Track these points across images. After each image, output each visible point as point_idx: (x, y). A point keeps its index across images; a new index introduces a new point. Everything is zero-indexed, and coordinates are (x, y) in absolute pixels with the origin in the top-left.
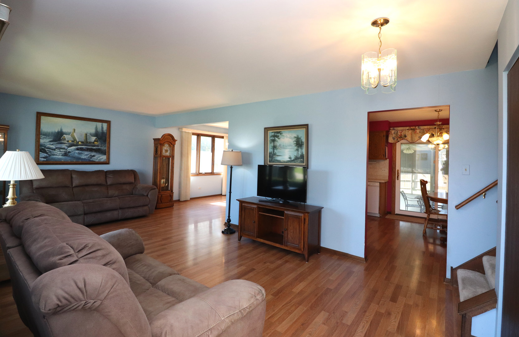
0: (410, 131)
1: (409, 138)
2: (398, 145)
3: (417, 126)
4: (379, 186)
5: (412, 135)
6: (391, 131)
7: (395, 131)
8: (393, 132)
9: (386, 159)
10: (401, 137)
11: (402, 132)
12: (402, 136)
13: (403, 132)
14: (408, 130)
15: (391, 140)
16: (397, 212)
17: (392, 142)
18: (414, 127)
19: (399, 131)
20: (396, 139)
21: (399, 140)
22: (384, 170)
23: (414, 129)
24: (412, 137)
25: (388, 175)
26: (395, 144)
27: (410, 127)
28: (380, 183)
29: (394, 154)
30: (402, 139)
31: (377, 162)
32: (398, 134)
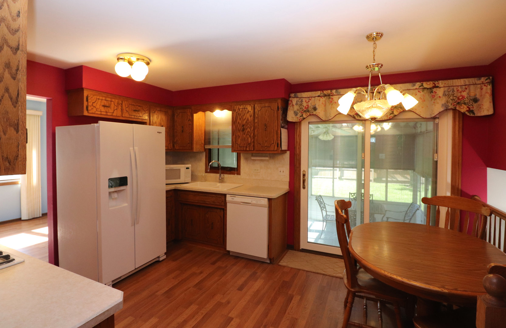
0: (323, 100)
1: (320, 112)
2: (304, 127)
3: (334, 89)
5: (325, 106)
6: (291, 99)
7: (298, 99)
8: (294, 101)
9: (284, 152)
10: (308, 111)
11: (309, 101)
12: (310, 109)
13: (311, 101)
14: (319, 96)
15: (291, 117)
16: (303, 246)
17: (293, 121)
18: (329, 91)
19: (304, 100)
20: (300, 114)
21: (304, 116)
22: (282, 171)
23: (329, 95)
24: (325, 111)
25: (288, 180)
26: (298, 123)
27: (323, 92)
28: (270, 200)
29: (298, 142)
30: (310, 114)
31: (270, 157)
32: (303, 105)
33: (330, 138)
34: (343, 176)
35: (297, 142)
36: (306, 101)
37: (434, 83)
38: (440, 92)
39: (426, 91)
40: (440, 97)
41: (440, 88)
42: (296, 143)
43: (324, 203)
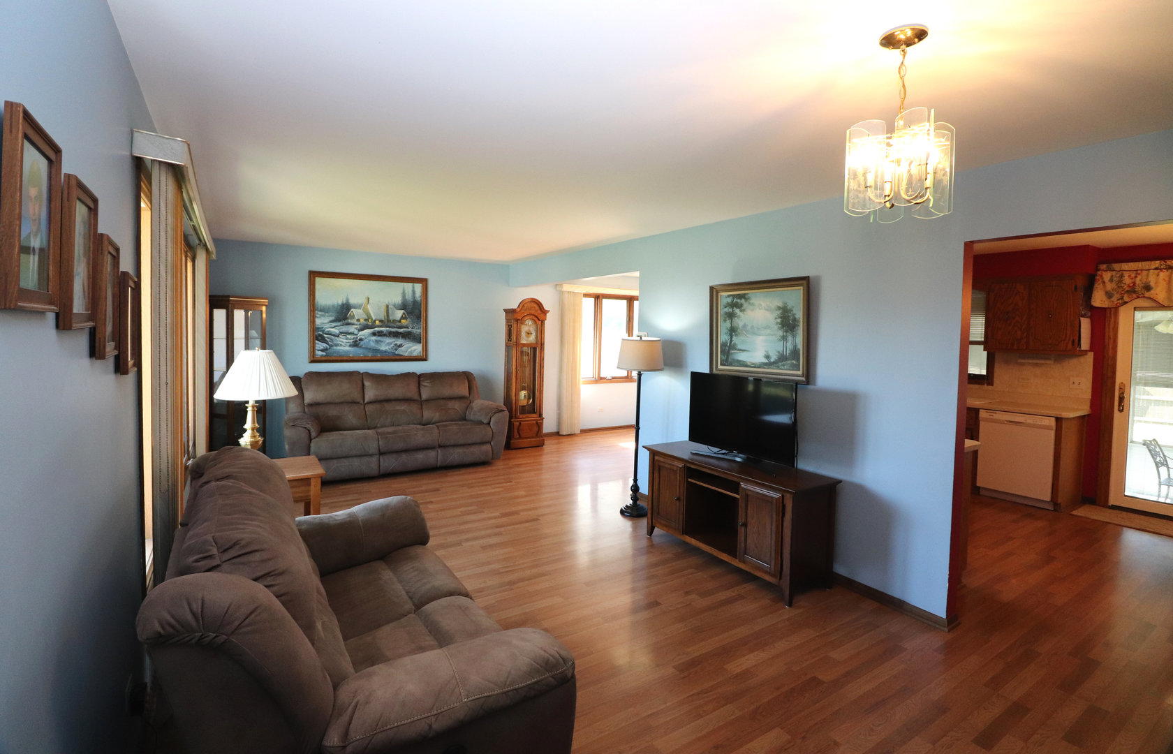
0: (1164, 274)
1: (1159, 293)
2: (1123, 313)
4: (1054, 428)
5: (1168, 283)
6: (1099, 273)
7: (1114, 273)
8: (1107, 276)
9: (1085, 352)
10: (1134, 292)
11: (1136, 277)
12: (1137, 289)
13: (1139, 277)
14: (1156, 269)
15: (1099, 300)
17: (1104, 306)
19: (1126, 275)
20: (1117, 296)
22: (1075, 383)
24: (1169, 291)
25: (1089, 396)
26: (1113, 310)
27: (1166, 262)
28: (1059, 420)
29: (1111, 337)
30: (1138, 296)
31: (1055, 360)
32: (1123, 282)
35: (1109, 338)
36: (1129, 276)
42: (1107, 340)
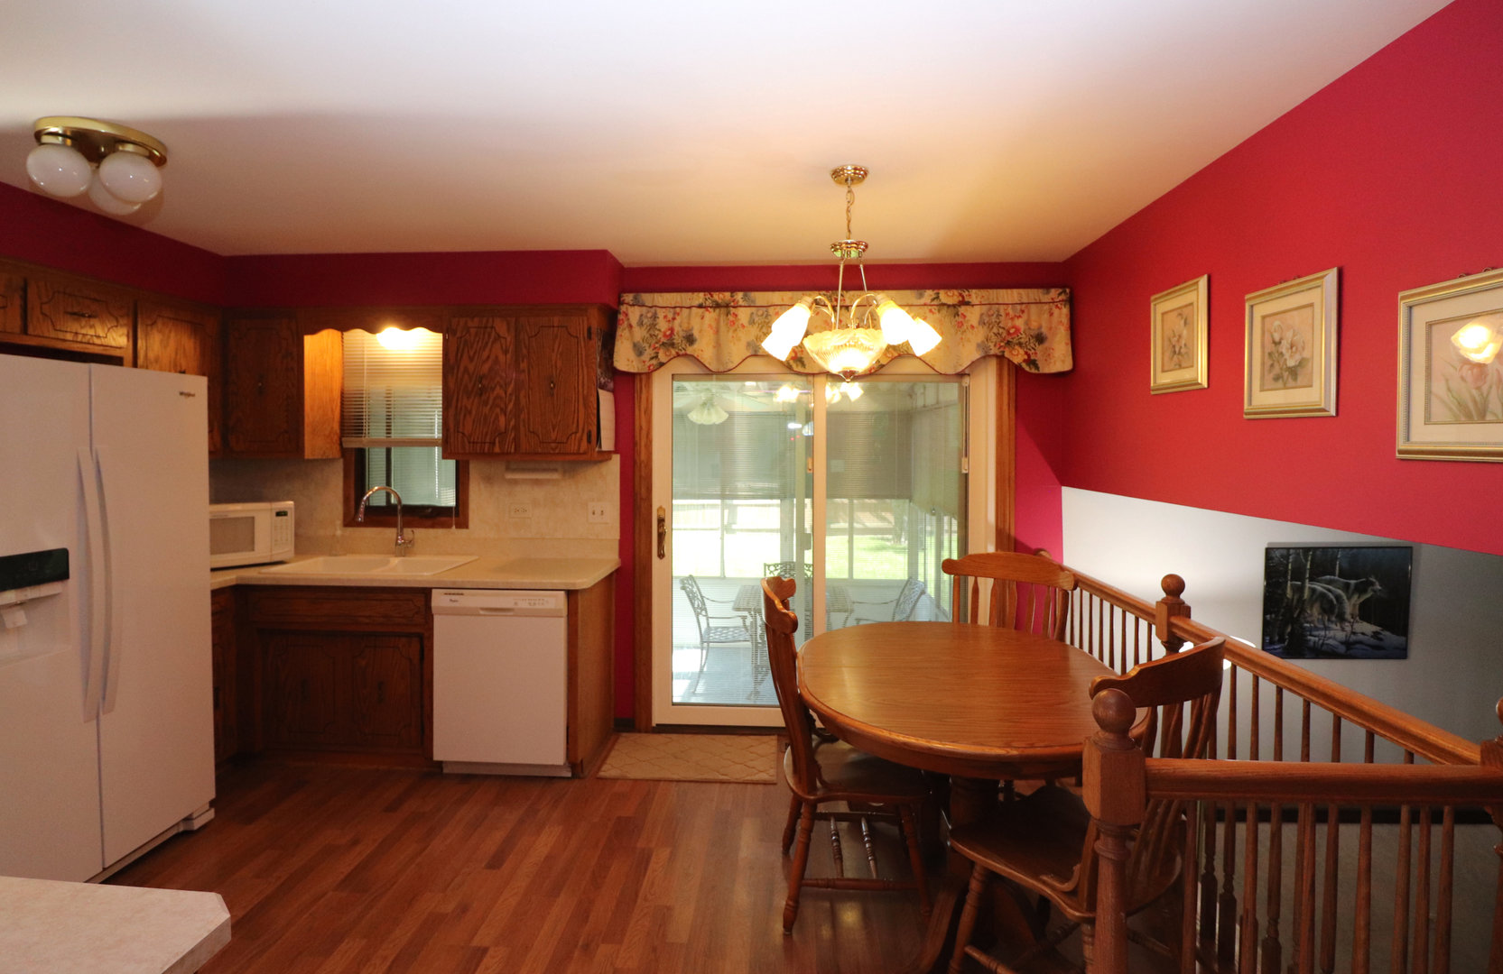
0: (711, 316)
1: (704, 349)
2: (659, 383)
3: (739, 291)
4: (565, 613)
5: (717, 332)
6: (623, 308)
7: (644, 309)
8: (634, 314)
9: (607, 456)
10: (673, 345)
11: (674, 319)
12: (677, 339)
13: (678, 319)
14: (700, 306)
15: (625, 359)
16: (658, 718)
17: (632, 371)
18: (728, 295)
19: (661, 314)
20: (649, 352)
21: (662, 358)
22: (598, 512)
23: (727, 306)
24: (718, 345)
25: (617, 536)
26: (644, 377)
27: (712, 296)
28: (571, 594)
29: (644, 427)
30: (677, 353)
31: (565, 472)
32: (657, 327)
33: (715, 417)
34: (735, 523)
35: (641, 427)
36: (665, 317)
37: (961, 295)
38: (973, 315)
39: (944, 310)
40: (972, 327)
41: (973, 305)
42: (637, 434)
43: (702, 597)
